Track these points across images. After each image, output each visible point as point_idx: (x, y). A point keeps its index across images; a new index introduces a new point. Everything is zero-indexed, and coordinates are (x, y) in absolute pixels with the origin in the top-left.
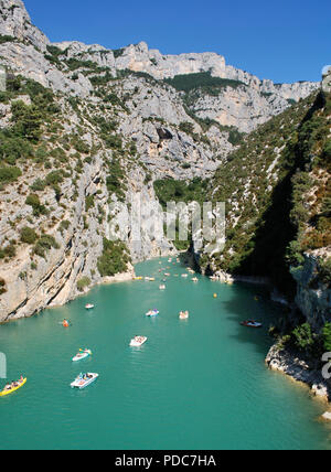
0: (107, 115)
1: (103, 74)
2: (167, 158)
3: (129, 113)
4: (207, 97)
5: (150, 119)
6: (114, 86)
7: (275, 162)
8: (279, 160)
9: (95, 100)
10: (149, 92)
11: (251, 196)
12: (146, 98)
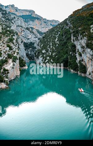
0: (8, 24)
1: (4, 12)
2: (23, 37)
3: (13, 24)
4: (31, 21)
5: (19, 26)
6: (8, 16)
7: (57, 39)
8: (58, 38)
9: (3, 19)
10: (18, 19)
11: (53, 47)
12: (17, 20)
